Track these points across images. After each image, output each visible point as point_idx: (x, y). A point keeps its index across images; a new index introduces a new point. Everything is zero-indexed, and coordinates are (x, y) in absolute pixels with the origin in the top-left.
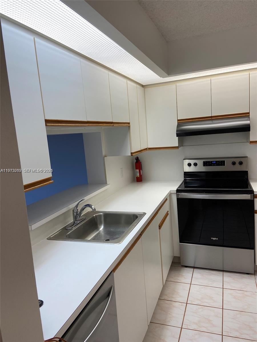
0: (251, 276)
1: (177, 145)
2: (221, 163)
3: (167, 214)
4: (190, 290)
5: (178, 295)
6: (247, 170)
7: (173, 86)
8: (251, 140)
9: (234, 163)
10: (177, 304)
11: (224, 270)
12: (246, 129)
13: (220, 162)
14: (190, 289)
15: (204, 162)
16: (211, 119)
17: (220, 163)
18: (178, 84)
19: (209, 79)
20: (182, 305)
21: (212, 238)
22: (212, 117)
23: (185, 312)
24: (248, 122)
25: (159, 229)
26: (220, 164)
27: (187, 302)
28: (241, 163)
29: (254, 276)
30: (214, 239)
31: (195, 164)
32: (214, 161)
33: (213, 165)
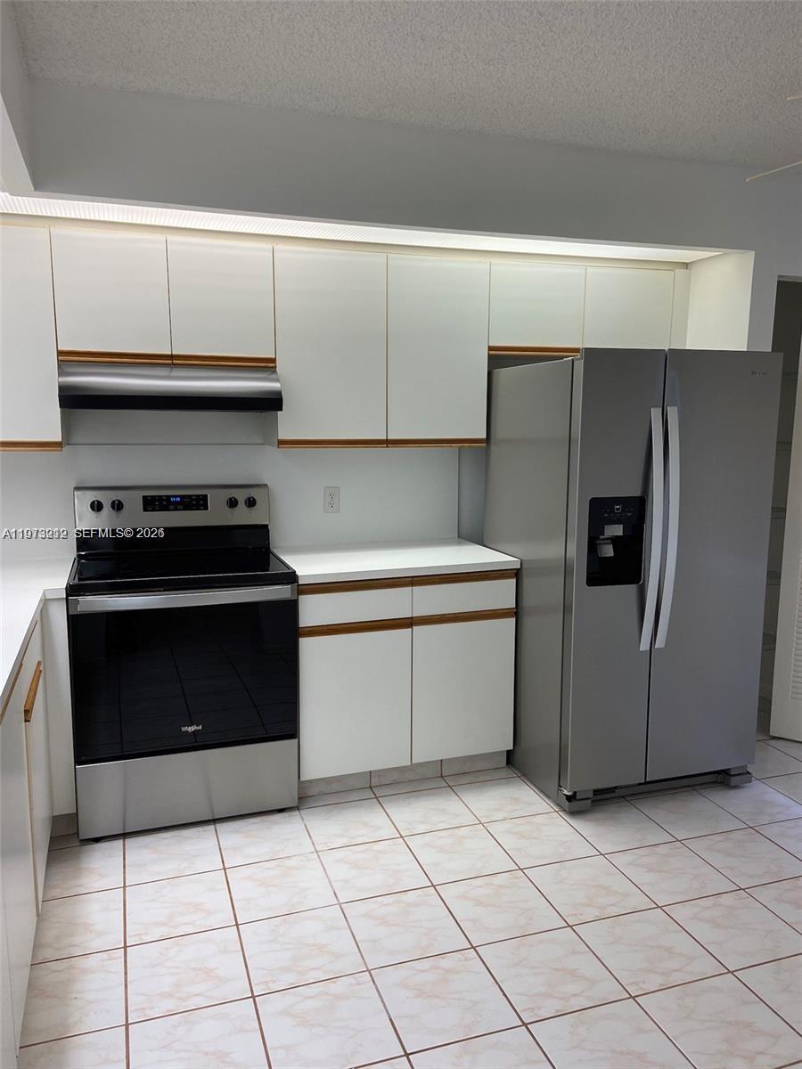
0: (290, 816)
1: (59, 439)
2: (196, 502)
3: (38, 673)
4: (125, 905)
5: (91, 932)
6: (266, 523)
7: (40, 233)
8: (282, 436)
9: (233, 503)
10: (92, 961)
11: (216, 817)
12: (271, 403)
13: (194, 500)
14: (125, 901)
15: (145, 498)
16: (168, 364)
17: (194, 502)
18: (58, 230)
19: (160, 237)
20: (110, 959)
21: (183, 729)
22: (172, 357)
23: (126, 973)
24: (275, 386)
25: (26, 721)
26: (194, 505)
27: (125, 942)
28: (251, 503)
29: (297, 813)
30: (191, 729)
31: (118, 506)
32: (176, 496)
33: (171, 507)
